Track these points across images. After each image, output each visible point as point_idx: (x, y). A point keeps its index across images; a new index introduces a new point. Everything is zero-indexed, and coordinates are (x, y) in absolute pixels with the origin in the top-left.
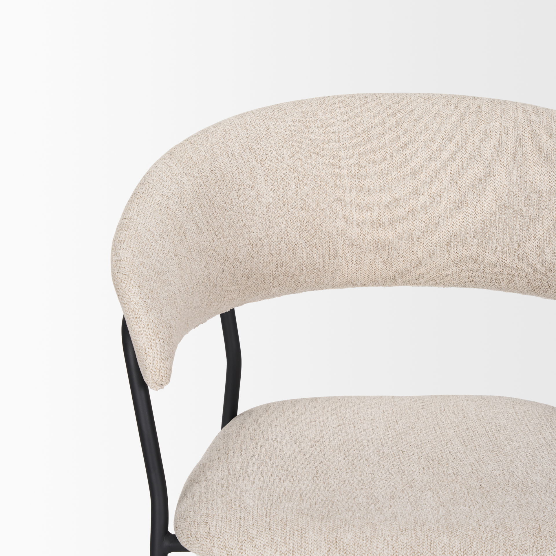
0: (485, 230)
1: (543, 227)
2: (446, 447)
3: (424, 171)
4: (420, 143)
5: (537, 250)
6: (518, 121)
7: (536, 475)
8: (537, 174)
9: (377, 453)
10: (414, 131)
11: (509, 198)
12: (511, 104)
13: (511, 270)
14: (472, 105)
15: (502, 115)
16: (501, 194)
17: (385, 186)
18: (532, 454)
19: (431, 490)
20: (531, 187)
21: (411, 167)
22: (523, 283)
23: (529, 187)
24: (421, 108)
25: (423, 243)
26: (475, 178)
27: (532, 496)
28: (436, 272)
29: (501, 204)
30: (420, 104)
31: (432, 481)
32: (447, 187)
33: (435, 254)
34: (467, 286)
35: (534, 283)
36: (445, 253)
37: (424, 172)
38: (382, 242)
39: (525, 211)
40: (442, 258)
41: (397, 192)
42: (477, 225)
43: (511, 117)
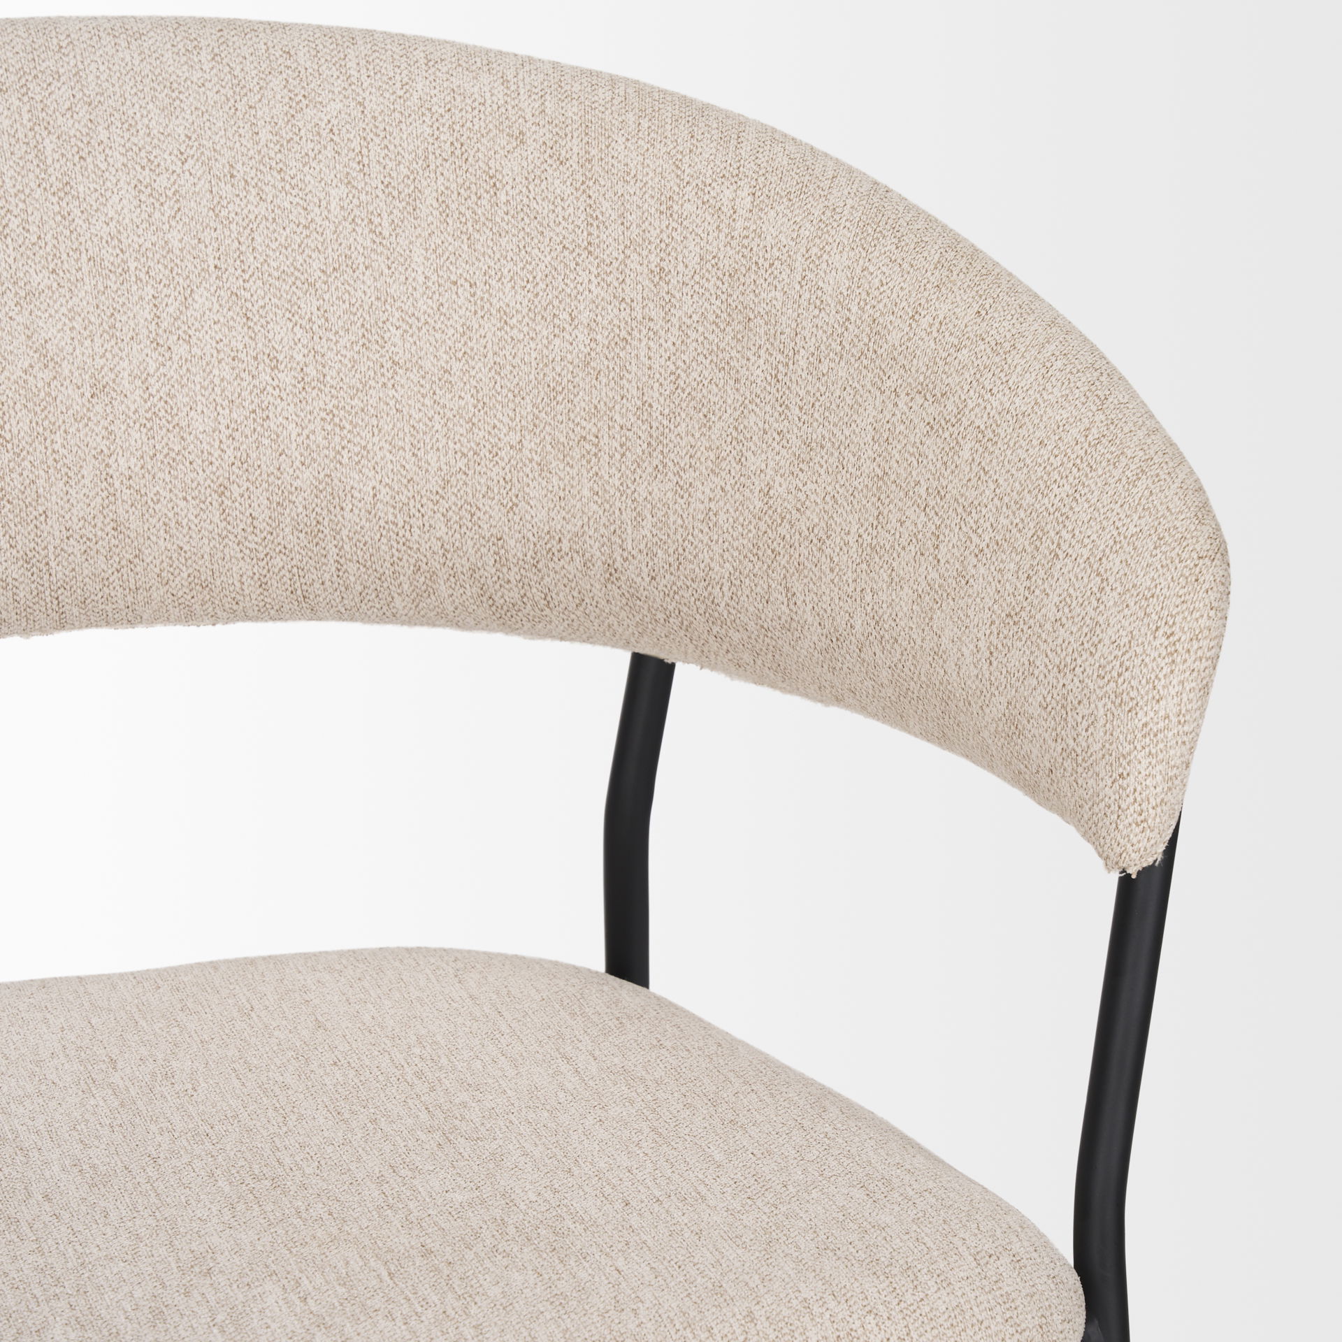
0: (337, 439)
1: (518, 420)
2: (285, 1129)
3: (132, 265)
4: (112, 178)
5: (505, 492)
6: (416, 96)
7: (582, 1193)
8: (487, 257)
9: (75, 1170)
10: (92, 138)
11: (407, 336)
12: (388, 41)
13: (425, 560)
14: (264, 47)
15: (364, 78)
16: (381, 325)
17: (11, 318)
18: (552, 1125)
19: (274, 1277)
20: (472, 299)
21: (90, 252)
22: (464, 597)
23: (466, 299)
24: (106, 63)
25: (143, 492)
26: (293, 279)
27: (587, 1265)
28: (190, 580)
29: (382, 356)
30: (101, 52)
31: (269, 1249)
32: (207, 312)
33: (184, 524)
34: (288, 616)
35: (499, 594)
36: (216, 520)
37: (132, 269)
38: (13, 498)
39: (458, 373)
40: (206, 534)
41: (50, 334)
42: (311, 427)
43: (391, 83)
